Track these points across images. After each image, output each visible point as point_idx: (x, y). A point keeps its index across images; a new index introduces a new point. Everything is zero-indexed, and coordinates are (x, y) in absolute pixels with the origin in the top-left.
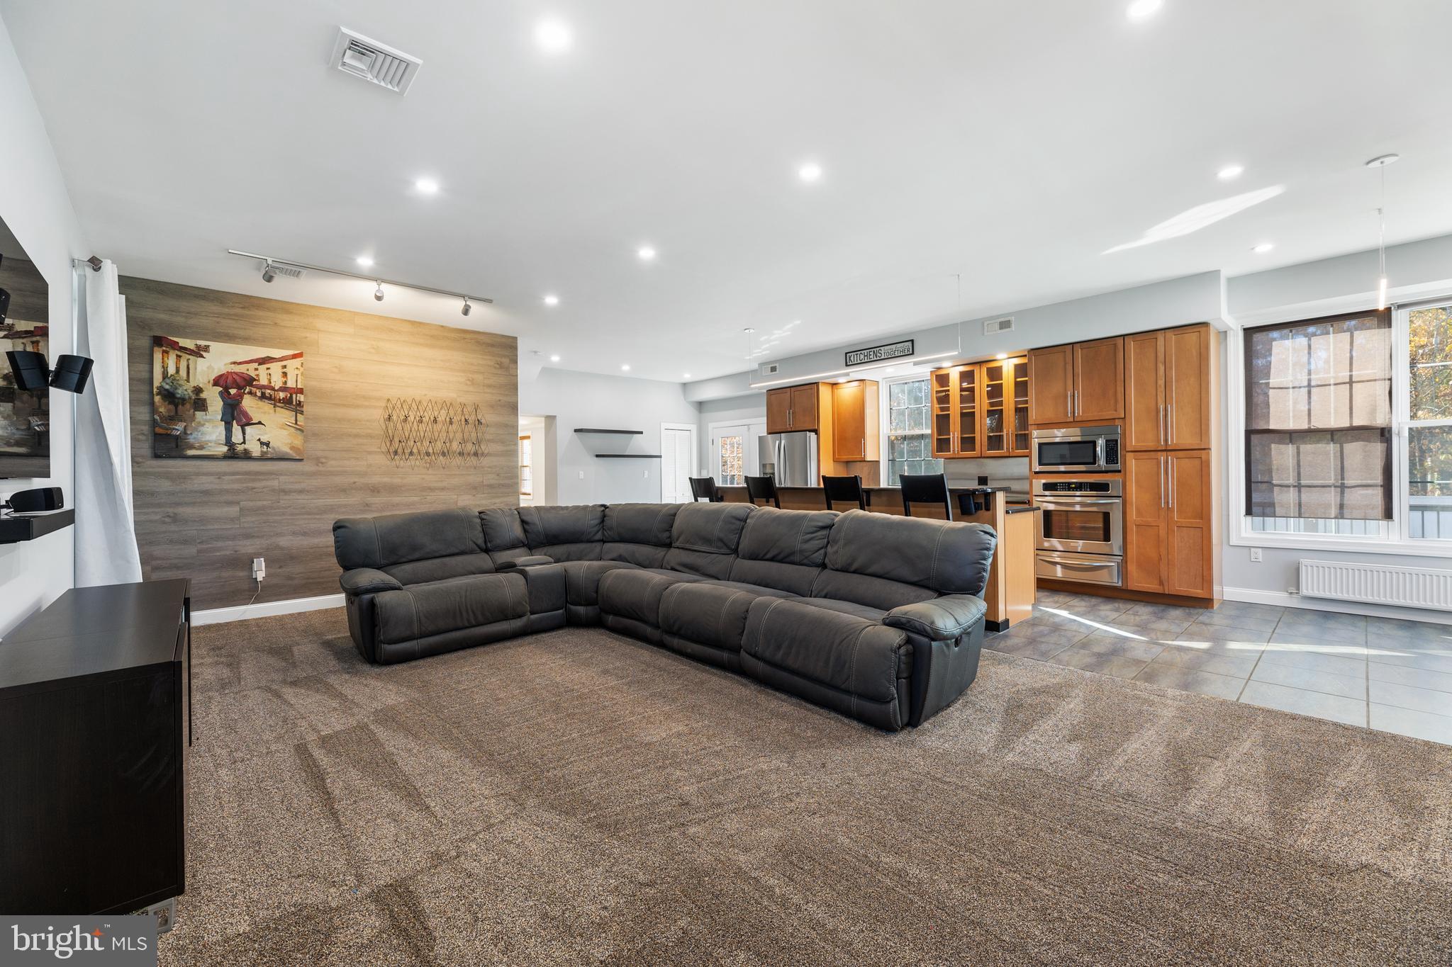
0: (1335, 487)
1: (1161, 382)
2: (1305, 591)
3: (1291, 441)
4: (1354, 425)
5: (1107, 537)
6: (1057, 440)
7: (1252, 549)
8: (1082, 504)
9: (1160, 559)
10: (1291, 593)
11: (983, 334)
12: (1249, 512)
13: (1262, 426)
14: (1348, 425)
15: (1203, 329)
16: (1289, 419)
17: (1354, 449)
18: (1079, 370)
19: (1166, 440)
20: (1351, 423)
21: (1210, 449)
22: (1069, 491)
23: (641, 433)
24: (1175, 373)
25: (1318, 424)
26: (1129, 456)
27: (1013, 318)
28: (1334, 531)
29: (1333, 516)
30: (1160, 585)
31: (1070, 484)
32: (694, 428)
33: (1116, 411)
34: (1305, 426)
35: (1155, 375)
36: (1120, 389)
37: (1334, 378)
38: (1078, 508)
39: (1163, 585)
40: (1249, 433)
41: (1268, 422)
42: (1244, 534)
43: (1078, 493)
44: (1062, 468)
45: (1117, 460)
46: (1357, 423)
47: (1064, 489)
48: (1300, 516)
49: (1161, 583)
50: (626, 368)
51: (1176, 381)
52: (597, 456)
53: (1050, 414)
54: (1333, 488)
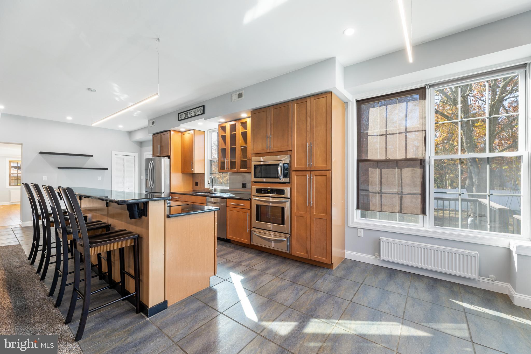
0: (398, 194)
1: (308, 129)
2: (382, 257)
3: (378, 167)
4: (407, 157)
5: (283, 223)
6: (262, 163)
7: (359, 229)
8: (272, 202)
9: (307, 238)
10: (376, 257)
11: (231, 102)
12: (358, 208)
13: (364, 158)
14: (405, 158)
15: (328, 95)
16: (377, 154)
17: (407, 172)
18: (272, 122)
19: (309, 164)
20: (406, 157)
21: (331, 170)
22: (267, 194)
23: (92, 156)
24: (315, 123)
25: (391, 157)
26: (294, 173)
27: (244, 91)
28: (397, 220)
29: (397, 211)
30: (306, 254)
31: (268, 189)
32: (136, 155)
33: (288, 146)
34: (384, 158)
35: (306, 125)
36: (290, 133)
37: (398, 130)
38: (271, 204)
39: (308, 254)
40: (359, 161)
41: (367, 156)
42: (355, 220)
43: (271, 195)
44: (264, 180)
45: (288, 176)
46: (409, 156)
47: (265, 193)
48: (381, 211)
49: (307, 253)
50: (69, 118)
51: (315, 128)
52: (59, 168)
53: (260, 147)
54: (397, 195)
